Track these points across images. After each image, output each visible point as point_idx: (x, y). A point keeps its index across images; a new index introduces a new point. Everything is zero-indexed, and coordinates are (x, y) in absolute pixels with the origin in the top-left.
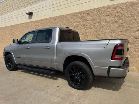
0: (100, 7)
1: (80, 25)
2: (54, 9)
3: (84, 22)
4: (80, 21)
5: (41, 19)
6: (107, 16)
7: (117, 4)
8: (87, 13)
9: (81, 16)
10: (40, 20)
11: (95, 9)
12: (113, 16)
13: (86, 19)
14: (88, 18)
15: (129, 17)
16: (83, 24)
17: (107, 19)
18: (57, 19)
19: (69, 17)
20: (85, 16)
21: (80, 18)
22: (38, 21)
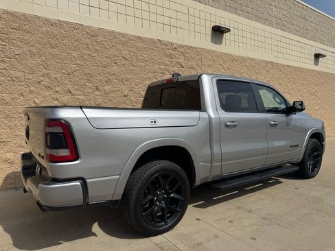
3: (176, 69)
4: (168, 63)
6: (208, 66)
7: (220, 53)
9: (168, 52)
13: (178, 63)
14: (182, 61)
18: (100, 38)
19: (139, 44)
20: (177, 56)
21: (167, 56)
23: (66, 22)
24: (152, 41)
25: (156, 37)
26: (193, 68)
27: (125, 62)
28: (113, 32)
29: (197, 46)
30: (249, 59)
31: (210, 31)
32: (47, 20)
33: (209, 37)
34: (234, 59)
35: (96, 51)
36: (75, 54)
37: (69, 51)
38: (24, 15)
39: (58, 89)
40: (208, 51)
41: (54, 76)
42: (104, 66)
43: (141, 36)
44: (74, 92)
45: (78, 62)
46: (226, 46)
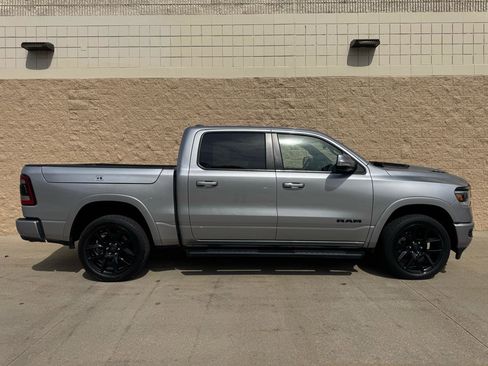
0: (323, 78)
1: (267, 117)
2: (166, 52)
3: (281, 111)
4: (269, 105)
5: (101, 77)
6: (341, 100)
7: (365, 78)
8: (289, 85)
9: (269, 92)
10: (99, 80)
11: (309, 78)
12: (355, 104)
13: (285, 103)
14: (291, 99)
15: (388, 110)
16: (277, 115)
17: (343, 109)
18: (181, 89)
19: (228, 88)
20: (283, 94)
21: (268, 96)
22: (86, 85)
23: (146, 79)
24: (247, 82)
25: (251, 76)
26: (311, 107)
27: (209, 111)
28: (196, 80)
29: (319, 75)
30: (438, 78)
32: (130, 80)
33: (344, 59)
35: (177, 103)
36: (155, 109)
37: (150, 107)
38: (111, 80)
39: (138, 145)
40: (341, 79)
41: (135, 132)
42: (185, 119)
43: (232, 77)
44: (153, 147)
45: (158, 117)
46: (380, 66)
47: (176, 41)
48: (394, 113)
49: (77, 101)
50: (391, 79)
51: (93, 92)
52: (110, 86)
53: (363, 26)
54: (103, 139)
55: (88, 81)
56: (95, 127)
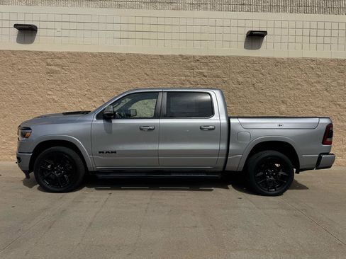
0: (228, 57)
1: (188, 83)
2: (118, 34)
3: (197, 79)
4: (189, 74)
5: (71, 51)
6: (239, 73)
7: (256, 58)
8: (203, 61)
9: (189, 65)
10: (69, 53)
11: (217, 57)
12: (249, 76)
13: (200, 73)
14: (205, 71)
15: (271, 80)
16: (194, 82)
17: (240, 79)
18: (127, 61)
19: (161, 61)
20: (199, 67)
21: (188, 68)
22: (60, 56)
23: (103, 53)
24: (174, 57)
26: (218, 76)
27: (147, 77)
28: (138, 55)
29: (224, 55)
30: (306, 59)
31: (243, 37)
32: (91, 53)
33: (242, 44)
34: (278, 63)
35: (124, 71)
36: (108, 74)
37: (104, 73)
38: (78, 53)
39: (96, 99)
40: (240, 58)
41: (93, 91)
42: (130, 82)
43: (163, 54)
45: (110, 80)
46: (267, 50)
47: (124, 27)
48: (276, 83)
49: (53, 67)
50: (274, 59)
51: (64, 61)
52: (77, 57)
53: (256, 22)
54: (71, 94)
55: (61, 53)
56: (66, 86)
